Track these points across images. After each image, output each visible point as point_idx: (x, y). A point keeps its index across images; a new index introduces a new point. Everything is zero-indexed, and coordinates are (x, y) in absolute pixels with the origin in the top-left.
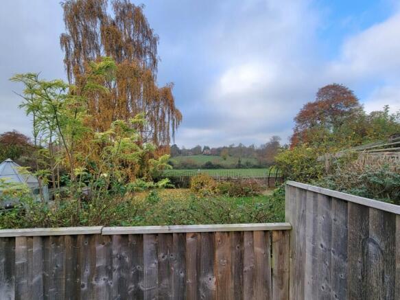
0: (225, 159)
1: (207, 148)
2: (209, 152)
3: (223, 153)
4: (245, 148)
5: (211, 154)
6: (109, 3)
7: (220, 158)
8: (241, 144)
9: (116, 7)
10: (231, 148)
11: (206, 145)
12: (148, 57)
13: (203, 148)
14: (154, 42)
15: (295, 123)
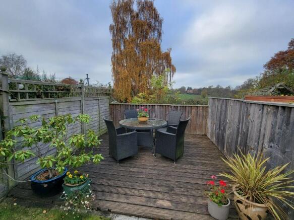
0: (204, 97)
1: (190, 89)
2: (191, 91)
3: (202, 93)
4: (222, 88)
5: (193, 94)
6: (135, 2)
7: (200, 96)
8: (218, 86)
9: (139, 3)
10: (210, 88)
11: (190, 87)
12: (156, 32)
13: (186, 89)
14: (160, 22)
15: (264, 69)
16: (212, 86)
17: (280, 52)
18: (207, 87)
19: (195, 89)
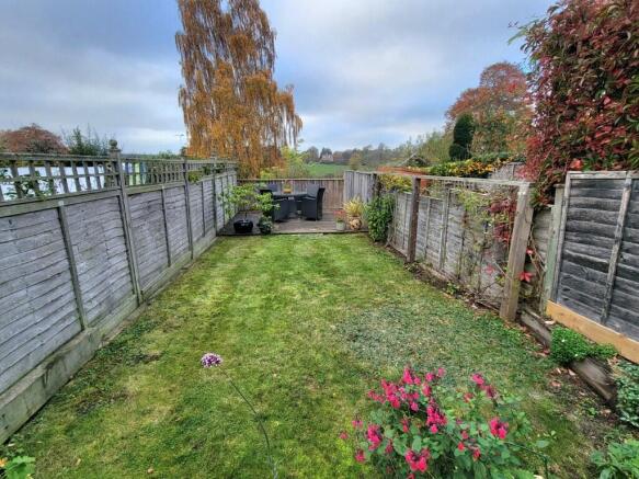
1: (326, 152)
2: (330, 158)
3: (352, 160)
4: (388, 151)
5: (333, 163)
7: (348, 168)
8: (382, 146)
10: (366, 151)
11: (326, 147)
12: (264, 54)
13: (320, 151)
15: (446, 120)
16: (370, 146)
17: (469, 90)
18: (361, 148)
19: (336, 153)
